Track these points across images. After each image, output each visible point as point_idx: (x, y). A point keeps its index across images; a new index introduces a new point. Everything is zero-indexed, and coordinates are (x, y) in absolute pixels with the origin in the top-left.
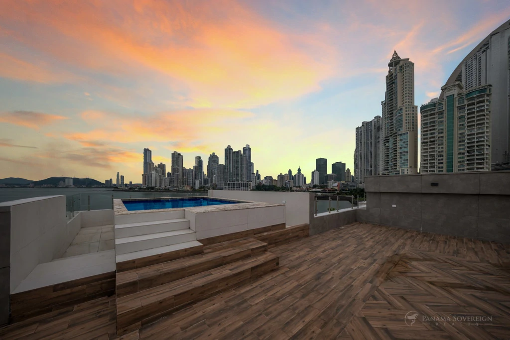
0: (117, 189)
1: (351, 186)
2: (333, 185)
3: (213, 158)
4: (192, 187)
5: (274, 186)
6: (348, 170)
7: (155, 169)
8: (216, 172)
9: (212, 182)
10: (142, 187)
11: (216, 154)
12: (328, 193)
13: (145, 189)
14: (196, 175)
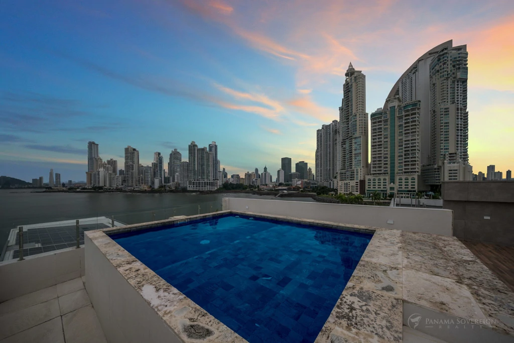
0: (51, 190)
1: (313, 184)
2: (297, 183)
3: (175, 155)
4: (151, 186)
5: (242, 185)
6: (310, 169)
7: (104, 166)
8: (178, 170)
9: (173, 181)
10: (86, 187)
11: (178, 151)
12: (293, 190)
13: (91, 189)
14: (155, 173)
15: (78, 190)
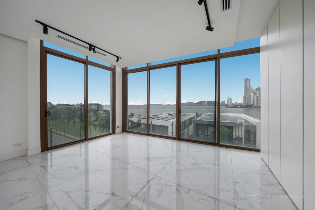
0: (228, 107)
7: (253, 92)
13: (245, 106)
15: (239, 106)
